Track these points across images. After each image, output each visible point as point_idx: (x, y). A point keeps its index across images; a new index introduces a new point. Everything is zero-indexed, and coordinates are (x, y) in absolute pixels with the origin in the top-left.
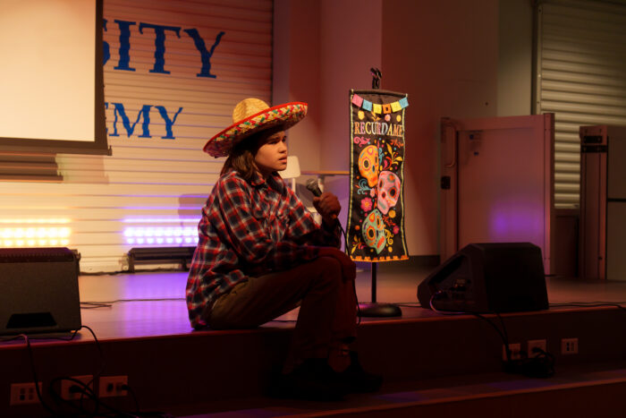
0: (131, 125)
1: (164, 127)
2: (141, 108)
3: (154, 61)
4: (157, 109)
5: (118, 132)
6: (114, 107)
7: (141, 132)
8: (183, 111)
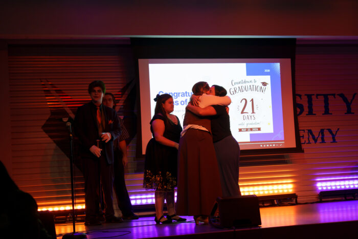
0: (316, 138)
1: (331, 138)
2: (320, 131)
3: (324, 109)
4: (327, 130)
5: (310, 142)
6: (307, 131)
7: (321, 141)
8: (340, 130)
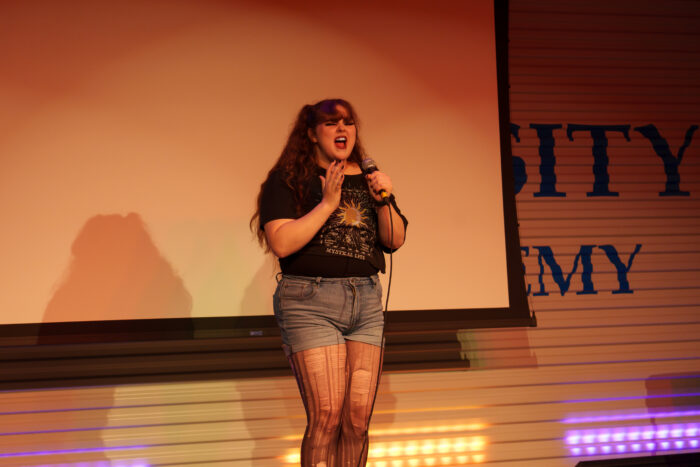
0: (565, 277)
1: (615, 276)
2: (577, 250)
3: (592, 179)
4: (601, 251)
5: (547, 289)
6: (537, 252)
7: (581, 287)
8: (642, 250)
